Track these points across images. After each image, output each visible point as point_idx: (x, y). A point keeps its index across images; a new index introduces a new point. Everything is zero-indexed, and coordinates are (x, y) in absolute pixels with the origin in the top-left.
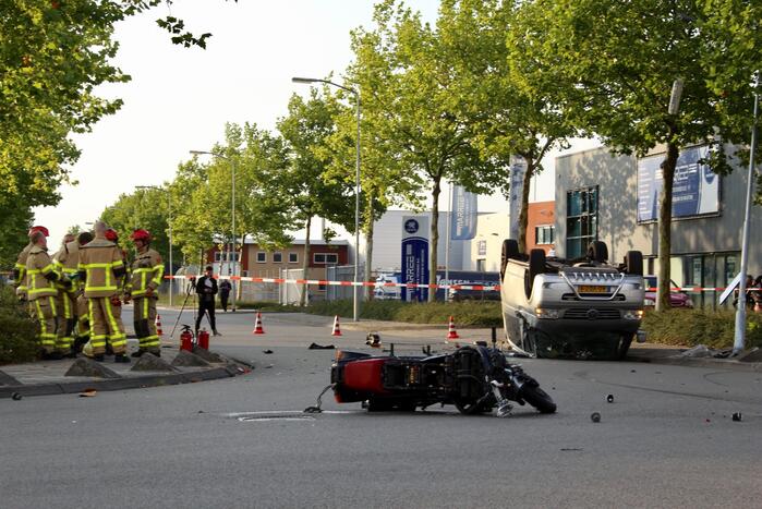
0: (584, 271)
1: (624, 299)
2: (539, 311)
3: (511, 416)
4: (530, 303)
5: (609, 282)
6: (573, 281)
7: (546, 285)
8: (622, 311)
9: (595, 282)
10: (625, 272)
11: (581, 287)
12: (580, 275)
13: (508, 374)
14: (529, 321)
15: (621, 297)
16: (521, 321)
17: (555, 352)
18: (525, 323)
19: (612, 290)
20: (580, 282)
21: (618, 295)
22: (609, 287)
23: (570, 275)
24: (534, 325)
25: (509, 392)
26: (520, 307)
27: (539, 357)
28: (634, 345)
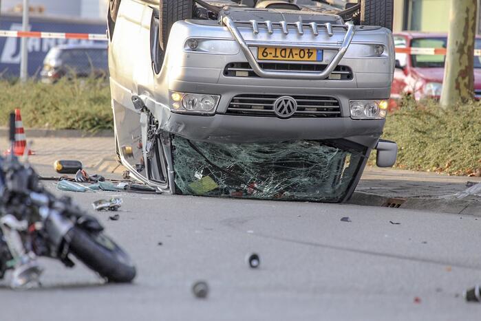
0: (271, 17)
1: (350, 77)
2: (176, 97)
3: (41, 288)
4: (160, 81)
5: (321, 41)
6: (248, 36)
7: (193, 44)
8: (344, 102)
9: (292, 40)
10: (357, 22)
11: (264, 49)
12: (261, 25)
13: (39, 205)
14: (158, 117)
15: (344, 71)
16: (144, 118)
17: (210, 184)
18: (151, 121)
19: (327, 56)
20: (263, 38)
21: (338, 68)
22: (321, 51)
23: (241, 24)
24: (167, 126)
25: (40, 241)
26: (141, 90)
27: (178, 192)
28: (370, 172)
